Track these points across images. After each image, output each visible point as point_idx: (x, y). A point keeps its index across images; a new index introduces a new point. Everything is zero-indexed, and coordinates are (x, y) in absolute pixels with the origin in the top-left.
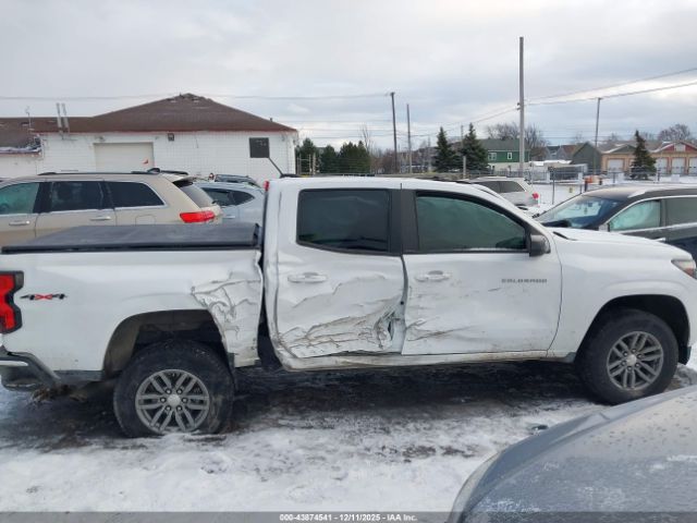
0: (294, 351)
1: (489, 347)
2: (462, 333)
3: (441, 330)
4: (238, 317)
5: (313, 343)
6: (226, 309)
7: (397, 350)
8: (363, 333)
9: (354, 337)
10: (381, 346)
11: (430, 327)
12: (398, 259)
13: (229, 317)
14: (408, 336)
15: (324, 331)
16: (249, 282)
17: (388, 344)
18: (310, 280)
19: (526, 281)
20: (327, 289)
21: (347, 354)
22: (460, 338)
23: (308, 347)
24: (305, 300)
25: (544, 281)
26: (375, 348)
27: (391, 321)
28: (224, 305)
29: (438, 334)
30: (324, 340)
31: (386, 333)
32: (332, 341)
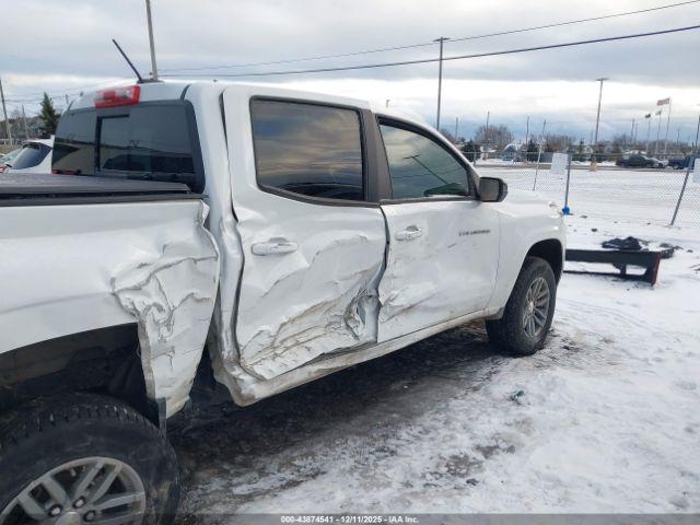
2: (429, 303)
3: (413, 303)
5: (278, 352)
6: (161, 317)
7: (372, 338)
8: (330, 324)
9: (320, 332)
10: (356, 337)
11: (401, 301)
13: (164, 330)
14: (382, 317)
15: (292, 330)
16: (195, 261)
17: (364, 332)
18: (277, 251)
19: (475, 232)
20: (300, 262)
21: (323, 357)
22: (426, 309)
23: (274, 359)
24: (278, 282)
25: (488, 231)
26: (349, 342)
28: (160, 309)
29: (410, 309)
30: (289, 344)
31: (357, 318)
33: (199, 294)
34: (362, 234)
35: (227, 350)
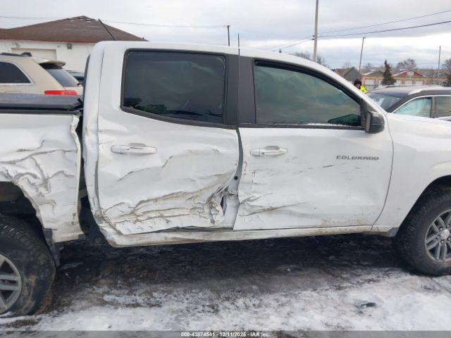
0: (119, 227)
1: (319, 223)
2: (294, 209)
3: (274, 206)
4: (53, 191)
5: (139, 218)
6: (38, 182)
7: (229, 225)
8: (195, 208)
9: (186, 212)
10: (213, 222)
11: (263, 202)
12: (234, 132)
13: (42, 190)
14: (240, 211)
15: (153, 206)
16: (65, 152)
17: (221, 220)
18: (136, 152)
19: (360, 158)
20: (156, 162)
21: (177, 230)
22: (291, 213)
23: (135, 222)
24: (131, 172)
26: (207, 224)
27: (224, 196)
28: (35, 177)
29: (271, 210)
30: (153, 215)
31: (219, 208)
32: (162, 216)
33: (68, 172)
34: (215, 148)
35: (94, 210)
